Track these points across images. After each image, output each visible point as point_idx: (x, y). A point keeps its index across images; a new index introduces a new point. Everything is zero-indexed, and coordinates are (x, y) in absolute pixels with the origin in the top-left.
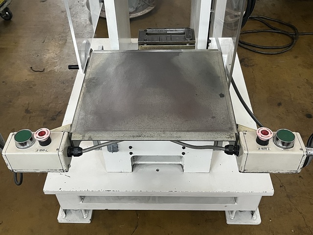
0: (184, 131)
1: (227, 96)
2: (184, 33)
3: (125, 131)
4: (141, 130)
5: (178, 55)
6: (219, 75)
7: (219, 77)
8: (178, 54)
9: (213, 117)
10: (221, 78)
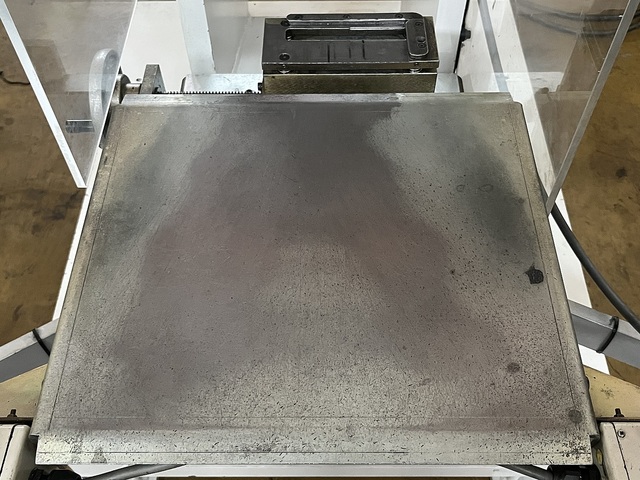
0: (417, 428)
1: (551, 279)
2: (401, 34)
3: (216, 427)
4: (272, 422)
5: (387, 115)
6: (522, 194)
7: (521, 201)
8: (386, 110)
9: (513, 368)
10: (526, 207)
